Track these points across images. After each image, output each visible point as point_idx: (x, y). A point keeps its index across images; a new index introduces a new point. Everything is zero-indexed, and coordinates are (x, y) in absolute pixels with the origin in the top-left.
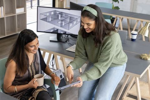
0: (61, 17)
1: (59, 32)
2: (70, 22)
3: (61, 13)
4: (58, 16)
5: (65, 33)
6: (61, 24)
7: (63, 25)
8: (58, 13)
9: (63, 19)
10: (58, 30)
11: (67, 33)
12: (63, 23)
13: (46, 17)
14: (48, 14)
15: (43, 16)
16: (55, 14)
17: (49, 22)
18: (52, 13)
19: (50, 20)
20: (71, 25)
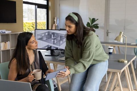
0: (53, 36)
1: (52, 48)
2: (61, 40)
3: (53, 34)
4: (51, 36)
5: (57, 49)
6: (54, 42)
7: (55, 42)
8: (51, 33)
9: (55, 37)
10: (51, 47)
11: (58, 49)
12: (55, 41)
13: (42, 37)
14: (43, 35)
15: (39, 36)
16: (49, 34)
17: (44, 41)
18: (47, 34)
19: (45, 39)
20: (61, 42)
